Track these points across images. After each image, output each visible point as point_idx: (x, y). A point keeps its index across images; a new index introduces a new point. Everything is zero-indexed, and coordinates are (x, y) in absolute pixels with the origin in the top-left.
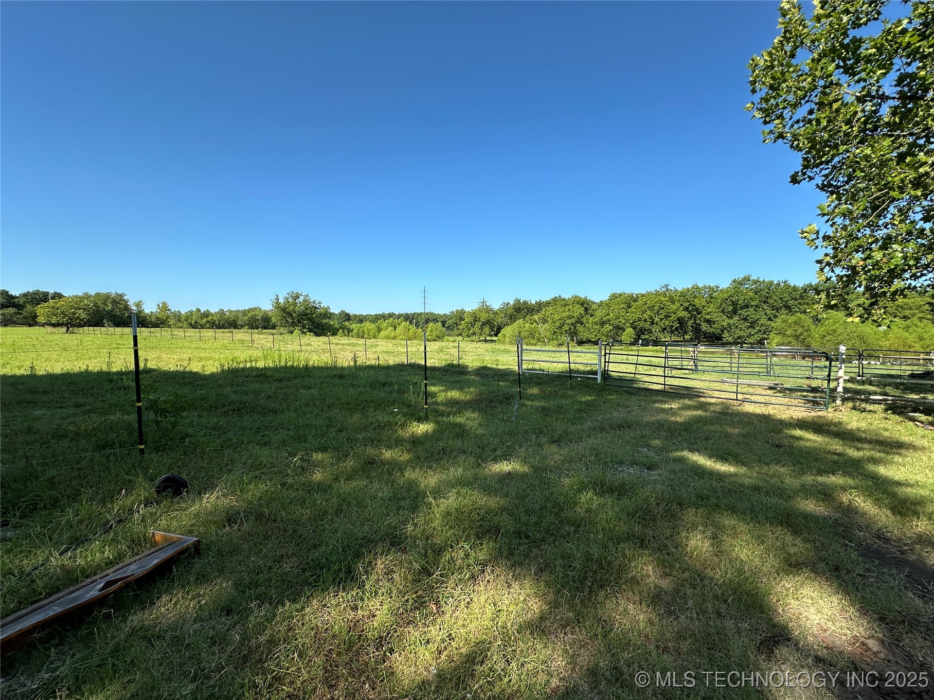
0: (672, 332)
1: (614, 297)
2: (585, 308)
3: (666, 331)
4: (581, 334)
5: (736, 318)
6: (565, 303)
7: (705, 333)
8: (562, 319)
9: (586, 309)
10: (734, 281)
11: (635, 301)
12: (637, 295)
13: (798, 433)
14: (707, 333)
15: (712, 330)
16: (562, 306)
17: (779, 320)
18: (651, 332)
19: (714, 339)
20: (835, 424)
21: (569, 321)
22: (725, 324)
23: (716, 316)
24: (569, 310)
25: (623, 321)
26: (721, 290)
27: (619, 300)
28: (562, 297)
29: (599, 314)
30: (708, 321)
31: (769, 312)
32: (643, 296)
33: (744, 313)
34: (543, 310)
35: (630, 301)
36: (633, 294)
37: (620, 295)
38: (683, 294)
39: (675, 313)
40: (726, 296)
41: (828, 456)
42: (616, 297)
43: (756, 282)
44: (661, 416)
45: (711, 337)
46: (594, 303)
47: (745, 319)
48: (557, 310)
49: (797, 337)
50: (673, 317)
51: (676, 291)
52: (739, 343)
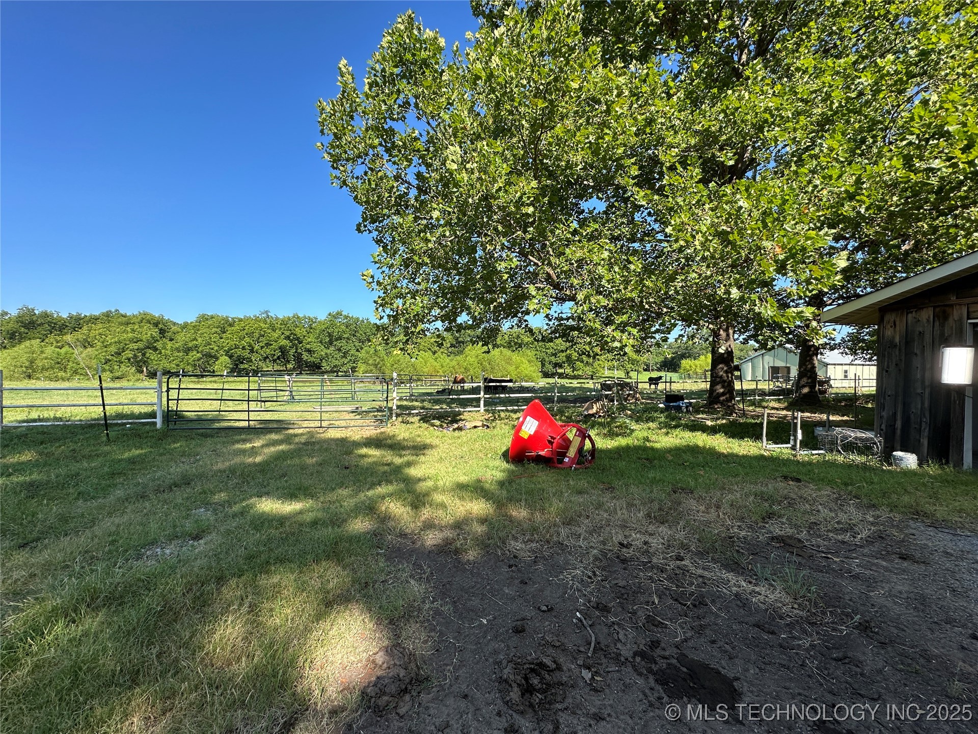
0: (274, 361)
1: (203, 318)
2: (161, 330)
3: (267, 360)
4: (155, 362)
5: (332, 348)
6: (127, 321)
7: (306, 362)
8: (120, 342)
9: (162, 332)
10: (330, 314)
11: (231, 325)
12: (233, 319)
13: (364, 451)
14: (308, 362)
15: (312, 359)
16: (121, 324)
17: (363, 351)
18: (251, 361)
19: (315, 368)
20: (390, 438)
21: (135, 346)
22: (323, 353)
23: (315, 346)
24: (133, 331)
25: (216, 348)
26: (319, 322)
27: (210, 322)
28: (122, 312)
29: (181, 338)
30: (309, 351)
31: (357, 344)
32: (241, 320)
33: (338, 343)
34: (85, 328)
35: (225, 325)
36: (227, 317)
37: (212, 317)
38: (284, 323)
39: (276, 342)
40: (323, 327)
41: (381, 468)
42: (207, 319)
43: (346, 317)
44: (237, 460)
45: (313, 367)
46: (174, 324)
47: (339, 350)
48: (112, 329)
49: (376, 366)
50: (275, 345)
51: (277, 318)
52: (336, 371)
